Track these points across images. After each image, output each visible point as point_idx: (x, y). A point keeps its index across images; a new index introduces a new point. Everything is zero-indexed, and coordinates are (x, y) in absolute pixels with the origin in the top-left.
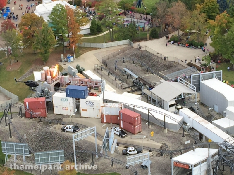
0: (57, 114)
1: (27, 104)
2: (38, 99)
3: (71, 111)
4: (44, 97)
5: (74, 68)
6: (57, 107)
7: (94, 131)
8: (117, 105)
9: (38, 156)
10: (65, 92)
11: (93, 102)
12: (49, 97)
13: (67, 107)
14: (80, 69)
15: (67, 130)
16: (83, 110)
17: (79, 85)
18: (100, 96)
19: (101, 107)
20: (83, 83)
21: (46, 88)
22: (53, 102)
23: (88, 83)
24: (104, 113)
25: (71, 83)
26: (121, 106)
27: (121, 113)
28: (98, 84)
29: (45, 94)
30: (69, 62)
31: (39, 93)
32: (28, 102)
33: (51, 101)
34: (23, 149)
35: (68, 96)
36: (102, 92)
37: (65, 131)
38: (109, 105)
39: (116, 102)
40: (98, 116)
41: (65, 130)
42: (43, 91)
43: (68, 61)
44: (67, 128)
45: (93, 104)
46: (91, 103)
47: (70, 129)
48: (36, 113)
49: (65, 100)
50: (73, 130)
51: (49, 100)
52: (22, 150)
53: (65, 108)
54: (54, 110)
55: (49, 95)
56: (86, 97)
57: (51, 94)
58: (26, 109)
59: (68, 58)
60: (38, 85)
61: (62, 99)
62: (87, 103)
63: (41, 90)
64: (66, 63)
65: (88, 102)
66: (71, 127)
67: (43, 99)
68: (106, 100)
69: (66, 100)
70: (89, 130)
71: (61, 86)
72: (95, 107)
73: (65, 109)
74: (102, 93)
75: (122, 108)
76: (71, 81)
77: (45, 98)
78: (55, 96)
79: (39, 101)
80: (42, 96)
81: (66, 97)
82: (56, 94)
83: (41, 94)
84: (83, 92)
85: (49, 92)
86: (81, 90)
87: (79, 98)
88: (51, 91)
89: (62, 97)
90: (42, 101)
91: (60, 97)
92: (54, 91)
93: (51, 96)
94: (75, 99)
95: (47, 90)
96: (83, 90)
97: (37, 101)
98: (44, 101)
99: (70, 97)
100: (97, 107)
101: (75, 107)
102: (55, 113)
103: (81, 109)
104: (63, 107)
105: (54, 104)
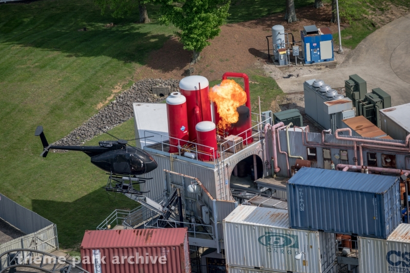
2: (149, 235)
4: (182, 226)
5: (334, 94)
10: (286, 205)
12: (205, 229)
14: (366, 99)
17: (359, 171)
20: (379, 158)
21: (195, 182)
23: (400, 160)
25: (315, 158)
30: (312, 62)
32: (103, 250)
42: (176, 199)
43: (309, 59)
49: (281, 241)
51: (204, 245)
55: (205, 218)
57: (216, 216)
59: (308, 45)
60: (151, 167)
61: (268, 239)
62: (395, 258)
63: (167, 195)
64: (295, 69)
65: (399, 254)
67: (178, 237)
69: (287, 242)
71: (266, 173)
76: (319, 150)
77: (184, 231)
78: (235, 222)
79: (155, 244)
80: (171, 220)
81: (290, 228)
82: (241, 214)
83: (168, 214)
84: (374, 200)
85: (207, 200)
86: (362, 193)
87: (357, 235)
88: (215, 197)
89: (268, 228)
90: (170, 247)
91: (259, 226)
92: (231, 199)
93: (216, 223)
94: (333, 240)
95: (195, 193)
96: (375, 195)
97: (148, 244)
98: (178, 244)
99: (310, 229)
105: (227, 262)
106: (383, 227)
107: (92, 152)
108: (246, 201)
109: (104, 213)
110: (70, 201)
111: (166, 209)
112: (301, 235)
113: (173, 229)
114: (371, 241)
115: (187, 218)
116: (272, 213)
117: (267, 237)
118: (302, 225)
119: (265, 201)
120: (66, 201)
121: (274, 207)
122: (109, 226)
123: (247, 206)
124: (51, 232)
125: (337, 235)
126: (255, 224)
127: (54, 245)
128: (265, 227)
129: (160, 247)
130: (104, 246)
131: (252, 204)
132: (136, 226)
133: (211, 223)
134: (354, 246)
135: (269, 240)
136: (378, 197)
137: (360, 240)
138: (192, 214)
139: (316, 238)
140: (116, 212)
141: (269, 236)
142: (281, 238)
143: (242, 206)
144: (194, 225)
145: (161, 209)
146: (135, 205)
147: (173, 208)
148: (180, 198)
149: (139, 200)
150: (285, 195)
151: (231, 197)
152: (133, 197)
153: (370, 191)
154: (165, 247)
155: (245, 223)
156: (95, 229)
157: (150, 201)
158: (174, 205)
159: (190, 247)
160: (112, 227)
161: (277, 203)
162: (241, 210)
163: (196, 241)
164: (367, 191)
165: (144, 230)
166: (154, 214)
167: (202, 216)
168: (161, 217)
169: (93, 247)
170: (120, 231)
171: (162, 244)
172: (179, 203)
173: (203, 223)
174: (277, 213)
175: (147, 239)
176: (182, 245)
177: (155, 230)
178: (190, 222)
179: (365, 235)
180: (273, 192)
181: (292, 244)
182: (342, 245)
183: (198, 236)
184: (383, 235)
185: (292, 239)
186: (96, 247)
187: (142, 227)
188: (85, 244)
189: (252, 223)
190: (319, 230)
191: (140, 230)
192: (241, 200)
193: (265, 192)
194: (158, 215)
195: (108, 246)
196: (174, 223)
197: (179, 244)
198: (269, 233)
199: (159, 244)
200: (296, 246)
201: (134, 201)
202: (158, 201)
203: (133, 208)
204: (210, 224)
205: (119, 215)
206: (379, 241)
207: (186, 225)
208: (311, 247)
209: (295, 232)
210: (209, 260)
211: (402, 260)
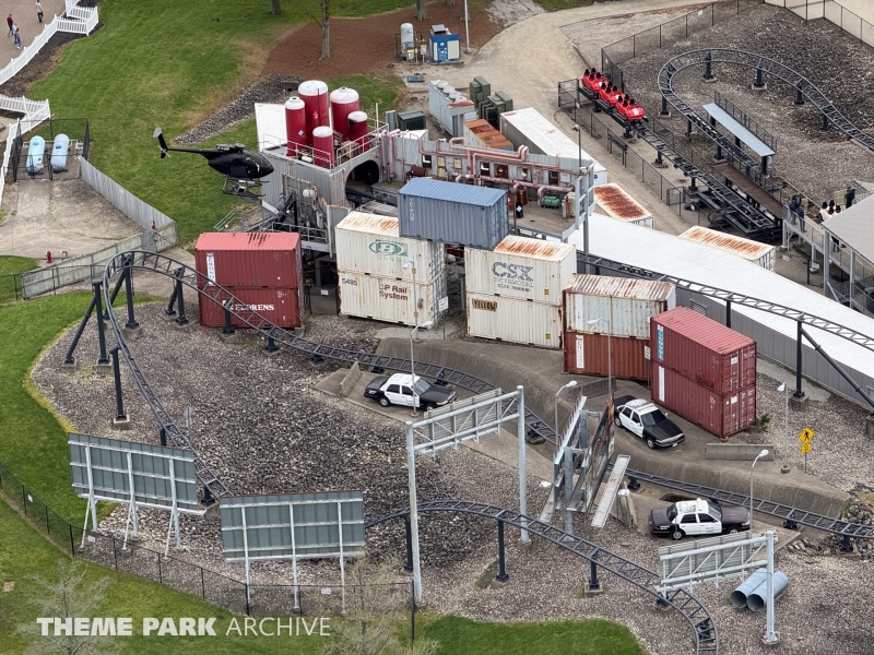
0: (350, 317)
1: (211, 261)
2: (263, 238)
3: (421, 306)
4: (295, 230)
5: (457, 95)
6: (353, 282)
8: (643, 289)
9: (235, 517)
11: (529, 269)
12: (318, 234)
13: (400, 285)
14: (489, 102)
15: (394, 397)
16: (478, 304)
17: (470, 181)
18: (565, 241)
19: (564, 293)
20: (492, 169)
21: (310, 187)
22: (335, 255)
23: (513, 171)
24: (578, 325)
25: (430, 166)
26: (665, 294)
27: (660, 329)
28: (564, 178)
29: (301, 216)
30: (439, 61)
31: (274, 210)
32: (217, 253)
33: (328, 254)
34: (172, 477)
36: (581, 219)
37: (384, 402)
38: (606, 284)
39: (643, 274)
40: (548, 336)
41: (381, 395)
42: (293, 203)
43: (435, 59)
44: (394, 389)
45: (529, 279)
46: (519, 273)
47: (407, 391)
48: (254, 307)
49: (392, 249)
50: (421, 401)
52: (167, 482)
53: (395, 288)
54: (341, 296)
55: (319, 222)
56: (494, 240)
57: (329, 221)
58: (200, 287)
59: (436, 45)
60: (267, 171)
61: (379, 246)
62: (500, 270)
63: (283, 198)
65: (504, 266)
66: (410, 385)
67: (287, 241)
68: (597, 258)
69: (397, 250)
71: (381, 179)
72: (535, 291)
73: (395, 296)
74: (581, 226)
75: (665, 302)
76: (434, 158)
77: (296, 235)
78: (347, 228)
79: (268, 248)
80: (287, 224)
81: (401, 236)
82: (353, 221)
83: (283, 218)
84: (482, 212)
85: (321, 206)
86: (470, 205)
87: (464, 245)
88: (329, 203)
89: (379, 235)
90: (282, 251)
91: (370, 233)
93: (329, 227)
94: (442, 250)
95: (310, 198)
96: (483, 208)
97: (261, 248)
98: (291, 248)
99: (419, 238)
100: (547, 292)
101: (442, 286)
102: (342, 311)
103: (470, 298)
104: (385, 282)
105: (339, 267)
106: (490, 239)
107: (209, 155)
111: (281, 212)
112: (411, 243)
113: (287, 233)
114: (478, 252)
116: (383, 220)
117: (377, 244)
118: (410, 233)
121: (387, 214)
122: (227, 226)
126: (366, 230)
127: (174, 242)
128: (376, 234)
130: (218, 249)
133: (325, 228)
135: (380, 248)
137: (468, 251)
139: (424, 247)
140: (233, 212)
141: (380, 243)
142: (391, 246)
143: (354, 212)
144: (308, 229)
145: (277, 212)
148: (295, 201)
151: (346, 199)
153: (478, 204)
154: (277, 251)
155: (357, 230)
157: (265, 205)
158: (289, 209)
159: (303, 250)
160: (230, 227)
161: (391, 209)
162: (352, 216)
163: (310, 245)
164: (475, 203)
165: (258, 233)
166: (270, 217)
167: (316, 221)
168: (276, 220)
169: (207, 249)
170: (234, 235)
171: (275, 249)
172: (294, 207)
173: (317, 227)
174: (388, 220)
175: (260, 243)
176: (294, 250)
177: (268, 234)
178: (305, 226)
179: (471, 246)
181: (402, 252)
183: (312, 240)
186: (211, 249)
188: (199, 246)
189: (362, 231)
190: (428, 240)
191: (254, 233)
192: (356, 206)
193: (379, 198)
194: (273, 218)
195: (222, 249)
196: (289, 227)
198: (379, 240)
199: (271, 248)
200: (405, 254)
202: (273, 205)
204: (323, 228)
206: (486, 252)
207: (301, 229)
208: (420, 256)
209: (406, 241)
210: (322, 263)
211: (507, 271)
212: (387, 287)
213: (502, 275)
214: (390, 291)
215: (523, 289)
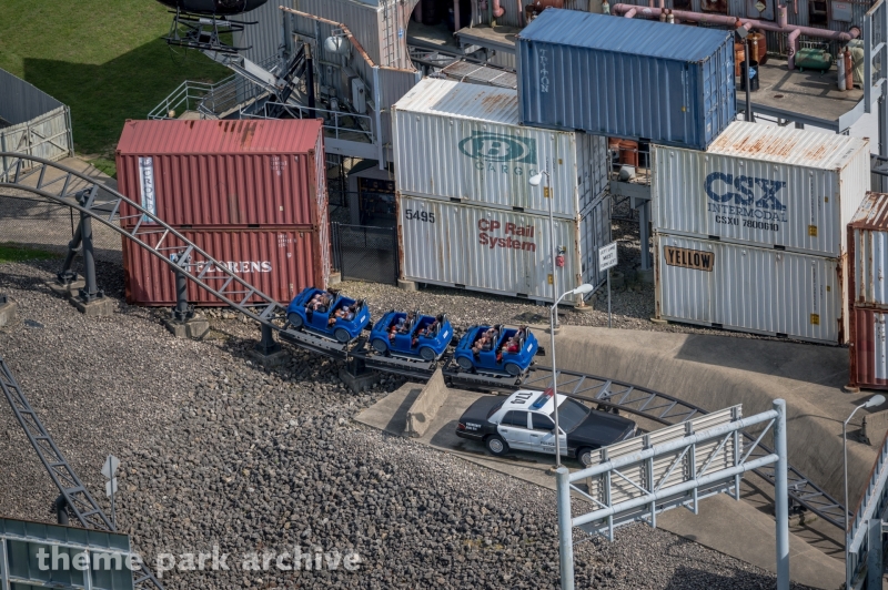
0: (421, 286)
1: (146, 174)
2: (249, 130)
3: (560, 262)
4: (312, 115)
6: (426, 217)
7: (768, 447)
10: (513, 80)
11: (778, 185)
12: (356, 123)
13: (522, 221)
16: (675, 256)
17: (655, 18)
18: (844, 133)
19: (849, 230)
21: (337, 31)
22: (391, 167)
24: (877, 291)
28: (840, 13)
29: (317, 88)
31: (267, 76)
32: (159, 159)
33: (375, 163)
35: (536, 109)
37: (496, 445)
40: (815, 319)
41: (489, 433)
42: (303, 64)
44: (516, 419)
45: (778, 205)
46: (758, 193)
47: (542, 424)
48: (229, 266)
49: (504, 150)
50: (571, 442)
51: (354, 153)
53: (509, 227)
54: (403, 245)
55: (358, 101)
56: (708, 128)
57: (378, 98)
58: (128, 226)
61: (478, 144)
62: (721, 188)
63: (286, 55)
65: (728, 179)
66: (547, 409)
67: (305, 136)
69: (515, 151)
70: (714, 432)
71: (477, 16)
72: (791, 232)
74: (875, 106)
77: (316, 125)
78: (416, 109)
79: (260, 150)
80: (294, 105)
81: (521, 124)
82: (426, 96)
83: (287, 93)
84: (683, 75)
85: (361, 68)
86: (660, 60)
87: (649, 140)
88: (377, 61)
89: (479, 123)
90: (288, 155)
91: (461, 120)
92: (407, 67)
93: (378, 111)
94: (603, 150)
95: (339, 54)
96: (686, 65)
97: (246, 149)
98: (304, 149)
99: (559, 127)
100: (813, 230)
101: (603, 222)
102: (405, 274)
103: (660, 243)
104: (491, 216)
105: (399, 188)
106: (699, 127)
108: (438, 71)
109: (163, 87)
110: (97, 63)
111: (282, 81)
112: (543, 139)
113: (295, 121)
114: (675, 152)
115: (322, 101)
116: (487, 95)
117: (475, 142)
118: (543, 119)
119: (474, 71)
120: (89, 62)
121: (491, 84)
122: (172, 113)
123: (438, 81)
124: (60, 120)
125: (610, 141)
126: (453, 115)
127: (65, 147)
128: (473, 122)
129: (270, 155)
130: (160, 151)
131: (448, 76)
132: (223, 115)
133: (369, 111)
134: (643, 161)
135: (481, 147)
136: (691, 69)
137: (656, 151)
138: (333, 93)
139: (570, 144)
140: (185, 86)
141: (480, 139)
142: (503, 144)
143: (429, 79)
144: (336, 114)
145: (273, 81)
146: (222, 74)
147: (296, 80)
148: (310, 61)
149: (232, 64)
150: (512, 60)
151: (409, 63)
152: (220, 57)
153: (677, 57)
154: (279, 155)
155: (435, 112)
156: (145, 118)
157: (251, 66)
158: (298, 75)
159: (328, 156)
160: (178, 114)
161: (497, 76)
162: (426, 87)
163: (340, 145)
164: (670, 56)
165: (238, 122)
166: (260, 91)
167: (351, 98)
168: (273, 98)
169: (140, 151)
170: (192, 123)
171: (274, 150)
172: (307, 71)
173: (354, 110)
174: (495, 95)
175: (244, 140)
176: (312, 152)
177: (260, 122)
178: (329, 107)
179: (664, 142)
180: (489, 54)
181: (524, 155)
182: (620, 159)
183: (343, 135)
184: (699, 144)
185: (524, 146)
186: (147, 151)
187: (235, 115)
188: (123, 146)
189: (447, 114)
190: (577, 130)
191: (231, 122)
192: (427, 69)
193: (473, 55)
194: (266, 94)
195: (168, 151)
196: (296, 110)
197: (306, 151)
198: (479, 133)
199: (267, 150)
200: (531, 159)
201: (220, 65)
202: (266, 67)
203: (219, 78)
204: (367, 113)
205: (191, 91)
206: (692, 154)
207: (321, 115)
208: (561, 162)
209: (530, 132)
210: (363, 182)
211: (734, 190)
212: (494, 225)
213: (724, 199)
214: (500, 233)
215: (765, 226)
